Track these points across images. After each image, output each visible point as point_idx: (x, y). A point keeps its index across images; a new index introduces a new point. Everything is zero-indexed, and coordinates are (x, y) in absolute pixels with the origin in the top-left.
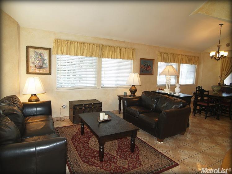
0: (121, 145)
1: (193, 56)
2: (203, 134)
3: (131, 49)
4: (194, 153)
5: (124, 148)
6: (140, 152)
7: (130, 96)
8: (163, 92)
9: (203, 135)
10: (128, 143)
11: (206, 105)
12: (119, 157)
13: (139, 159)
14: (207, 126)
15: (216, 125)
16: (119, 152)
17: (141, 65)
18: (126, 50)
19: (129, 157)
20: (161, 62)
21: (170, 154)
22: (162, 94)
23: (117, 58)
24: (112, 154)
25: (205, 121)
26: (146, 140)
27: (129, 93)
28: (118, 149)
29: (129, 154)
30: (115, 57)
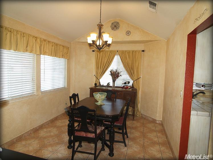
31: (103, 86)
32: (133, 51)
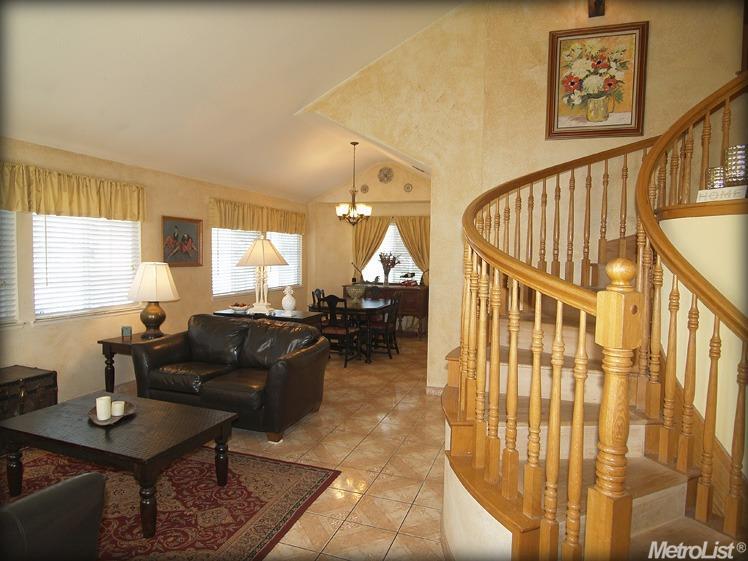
0: (179, 480)
1: (292, 213)
2: (355, 399)
3: (134, 188)
4: (357, 440)
5: (191, 483)
6: (242, 479)
7: (144, 336)
8: (250, 312)
9: (356, 402)
10: (195, 470)
11: (342, 332)
12: (195, 510)
13: (250, 494)
14: (354, 380)
15: (370, 374)
16: (186, 496)
17: (165, 238)
18: (117, 191)
19: (222, 499)
20: (221, 227)
21: (311, 459)
22: (249, 316)
23: (88, 215)
24: (169, 509)
25: (346, 370)
26: (238, 447)
27: (139, 328)
28: (179, 492)
29: (218, 492)
30: (84, 210)
31: (368, 282)
32: (421, 218)
